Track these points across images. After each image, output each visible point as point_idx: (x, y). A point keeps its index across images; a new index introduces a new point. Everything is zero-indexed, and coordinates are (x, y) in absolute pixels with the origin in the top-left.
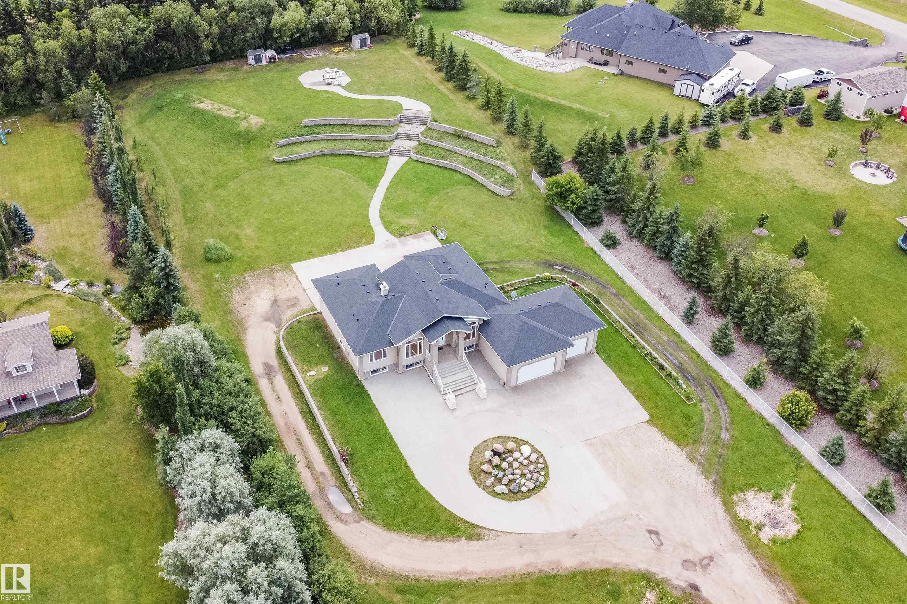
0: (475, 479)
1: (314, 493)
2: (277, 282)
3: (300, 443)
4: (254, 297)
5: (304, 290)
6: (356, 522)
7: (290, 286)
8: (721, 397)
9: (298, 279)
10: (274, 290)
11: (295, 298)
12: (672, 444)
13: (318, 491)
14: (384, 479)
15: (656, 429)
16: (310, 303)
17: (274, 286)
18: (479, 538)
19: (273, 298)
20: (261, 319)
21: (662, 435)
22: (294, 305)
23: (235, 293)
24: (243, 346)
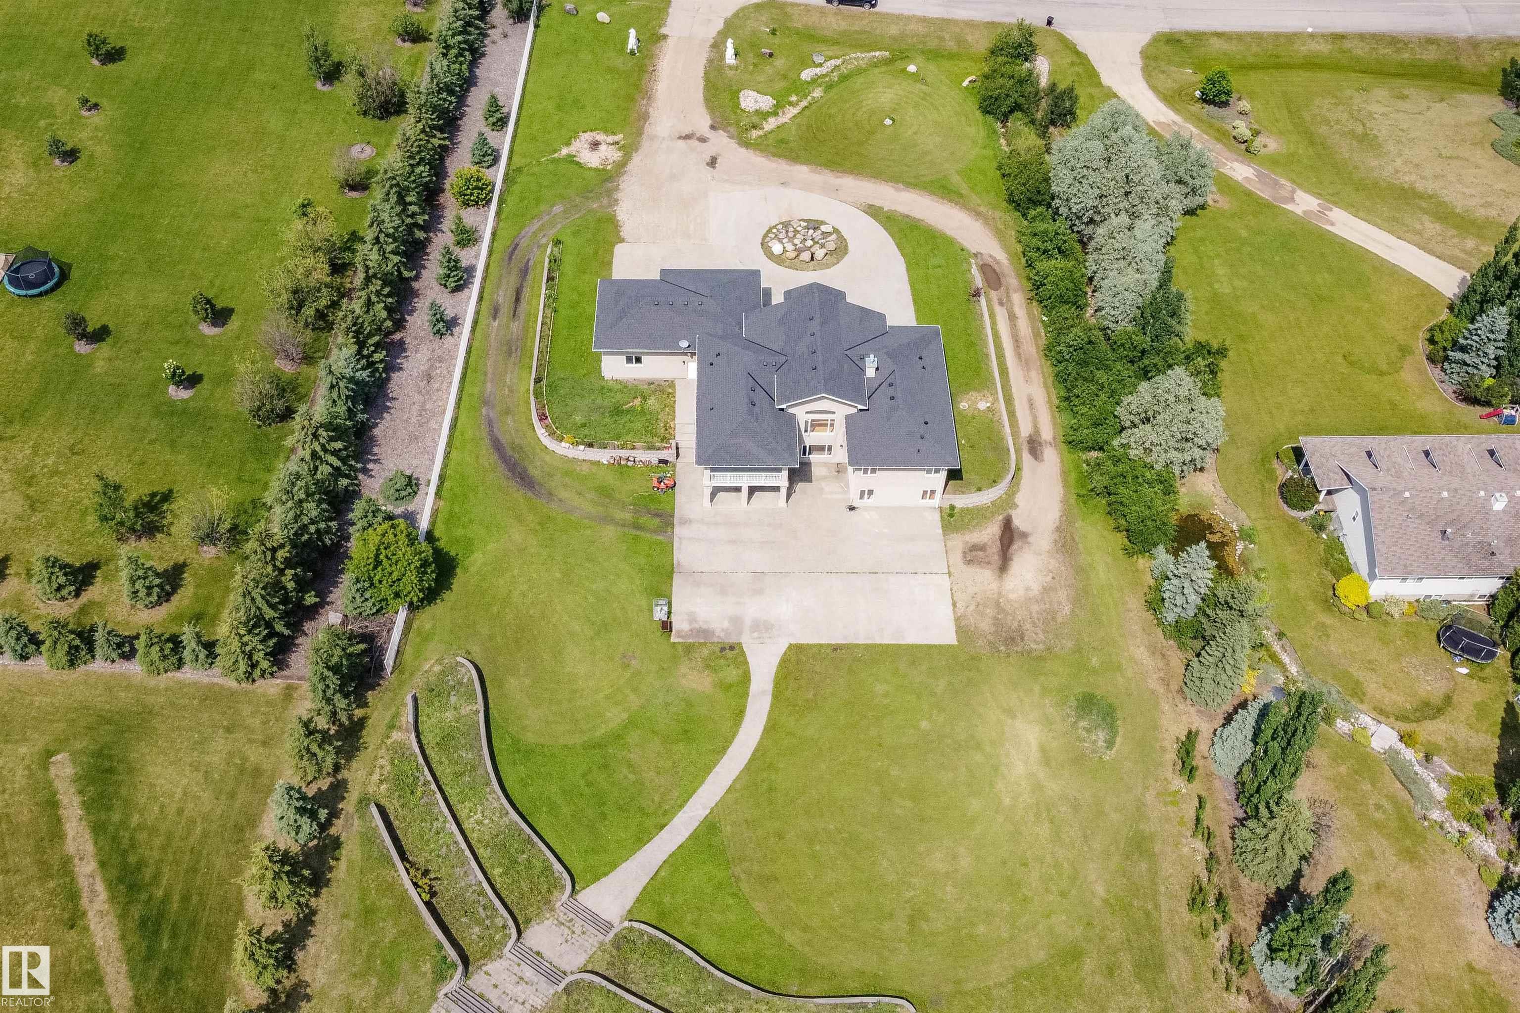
0: (847, 246)
1: (1015, 291)
2: (990, 612)
3: (1017, 342)
4: (1036, 588)
5: (949, 573)
6: (981, 253)
7: (971, 591)
8: (516, 242)
9: (954, 605)
10: (1000, 593)
11: (969, 562)
12: (619, 218)
13: (1011, 291)
14: (939, 271)
15: (622, 234)
16: (949, 544)
17: (998, 604)
18: (870, 206)
19: (1005, 575)
20: (1030, 539)
21: (621, 226)
22: (975, 548)
23: (1067, 609)
24: (1065, 501)
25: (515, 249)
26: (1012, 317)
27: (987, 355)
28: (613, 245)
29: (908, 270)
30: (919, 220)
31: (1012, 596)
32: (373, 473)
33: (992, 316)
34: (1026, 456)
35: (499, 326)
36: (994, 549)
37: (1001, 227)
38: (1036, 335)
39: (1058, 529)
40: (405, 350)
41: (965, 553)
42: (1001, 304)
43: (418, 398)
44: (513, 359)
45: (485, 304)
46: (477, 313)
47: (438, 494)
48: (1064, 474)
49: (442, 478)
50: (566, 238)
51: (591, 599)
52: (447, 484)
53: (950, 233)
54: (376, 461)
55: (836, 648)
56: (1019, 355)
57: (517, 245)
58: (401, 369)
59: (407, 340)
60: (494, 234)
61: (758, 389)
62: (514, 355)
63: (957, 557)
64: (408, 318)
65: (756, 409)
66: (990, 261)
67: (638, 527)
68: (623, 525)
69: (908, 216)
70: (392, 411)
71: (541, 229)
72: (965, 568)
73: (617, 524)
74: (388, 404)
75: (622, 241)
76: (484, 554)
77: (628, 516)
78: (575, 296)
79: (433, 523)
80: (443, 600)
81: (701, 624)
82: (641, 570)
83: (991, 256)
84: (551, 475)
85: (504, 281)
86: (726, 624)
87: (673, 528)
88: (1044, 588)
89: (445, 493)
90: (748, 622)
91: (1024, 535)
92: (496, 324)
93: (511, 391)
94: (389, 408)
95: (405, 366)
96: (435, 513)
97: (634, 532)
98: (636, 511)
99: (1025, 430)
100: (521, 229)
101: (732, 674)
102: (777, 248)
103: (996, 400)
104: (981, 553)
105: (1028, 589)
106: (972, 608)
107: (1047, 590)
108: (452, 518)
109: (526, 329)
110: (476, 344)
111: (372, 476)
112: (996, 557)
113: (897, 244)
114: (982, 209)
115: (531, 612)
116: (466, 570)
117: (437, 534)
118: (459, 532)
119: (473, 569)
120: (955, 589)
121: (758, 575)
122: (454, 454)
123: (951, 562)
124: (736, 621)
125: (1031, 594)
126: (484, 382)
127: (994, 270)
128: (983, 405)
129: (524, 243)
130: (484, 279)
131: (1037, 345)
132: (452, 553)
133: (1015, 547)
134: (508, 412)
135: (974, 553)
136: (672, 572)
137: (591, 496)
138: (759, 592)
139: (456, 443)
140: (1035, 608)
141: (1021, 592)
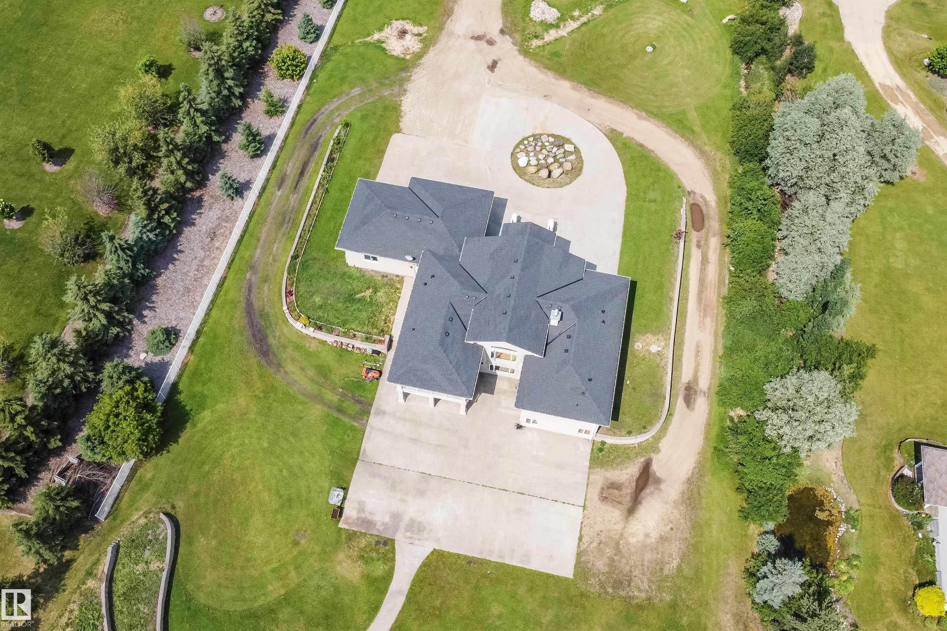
0: (582, 167)
1: (714, 235)
2: (609, 552)
5: (584, 507)
6: (694, 193)
7: (598, 527)
8: (315, 117)
9: (580, 539)
11: (604, 499)
12: (403, 108)
13: (710, 234)
14: (653, 206)
15: (401, 124)
16: (592, 477)
17: (617, 544)
18: (613, 131)
19: (631, 518)
20: (662, 486)
21: (402, 117)
22: (614, 486)
23: (675, 564)
24: (702, 454)
25: (312, 124)
26: (705, 261)
27: (671, 299)
28: (390, 135)
29: (628, 199)
30: (651, 151)
31: (632, 540)
32: (146, 320)
33: (686, 257)
34: (680, 402)
35: (281, 196)
36: (628, 490)
37: (719, 169)
38: (721, 282)
39: (689, 481)
40: (201, 207)
41: (603, 489)
42: (699, 246)
43: (201, 254)
44: (283, 229)
45: (276, 172)
46: (267, 180)
47: (191, 349)
48: (708, 425)
49: (199, 333)
50: (355, 122)
51: (285, 473)
52: (201, 340)
53: (674, 168)
54: (152, 309)
55: (470, 561)
56: (699, 299)
57: (315, 120)
58: (194, 224)
59: (205, 198)
60: (300, 107)
61: (456, 319)
62: (285, 226)
63: (594, 493)
64: (210, 176)
65: (449, 340)
66: (700, 201)
67: (340, 410)
68: (330, 407)
69: (642, 146)
70: (177, 263)
71: (337, 109)
72: (598, 504)
73: (325, 404)
74: (175, 256)
75: (399, 130)
76: (212, 412)
77: (335, 398)
78: (347, 180)
79: (180, 376)
80: (168, 452)
81: (367, 515)
82: (332, 453)
83: (702, 197)
84: (285, 347)
85: (297, 153)
86: (387, 519)
87: (368, 417)
88: (661, 538)
89: (197, 349)
90: (406, 520)
91: (658, 481)
92: (279, 193)
93: (274, 260)
94: (175, 259)
95: (197, 222)
96: (185, 365)
97: (336, 415)
98: (343, 395)
99: (686, 376)
100: (323, 105)
101: (379, 569)
102: (522, 161)
103: (667, 345)
104: (616, 492)
105: (647, 535)
106: (595, 544)
107: (663, 539)
108: (196, 374)
109: (302, 203)
110: (259, 210)
111: (144, 322)
112: (628, 498)
113: (625, 172)
114: (707, 148)
115: (234, 477)
116: (194, 425)
117: (181, 387)
118: (198, 388)
119: (200, 426)
120: (585, 523)
121: (426, 476)
122: (214, 313)
123: (588, 496)
124: (396, 517)
125: (649, 541)
126: (256, 248)
127: (701, 211)
128: (654, 349)
129: (321, 119)
130: (281, 148)
131: (719, 293)
132: (188, 408)
133: (647, 491)
134: (266, 279)
135: (611, 491)
136: (357, 459)
137: (311, 372)
138: (421, 493)
139: (219, 301)
140: (648, 556)
141: (641, 537)
